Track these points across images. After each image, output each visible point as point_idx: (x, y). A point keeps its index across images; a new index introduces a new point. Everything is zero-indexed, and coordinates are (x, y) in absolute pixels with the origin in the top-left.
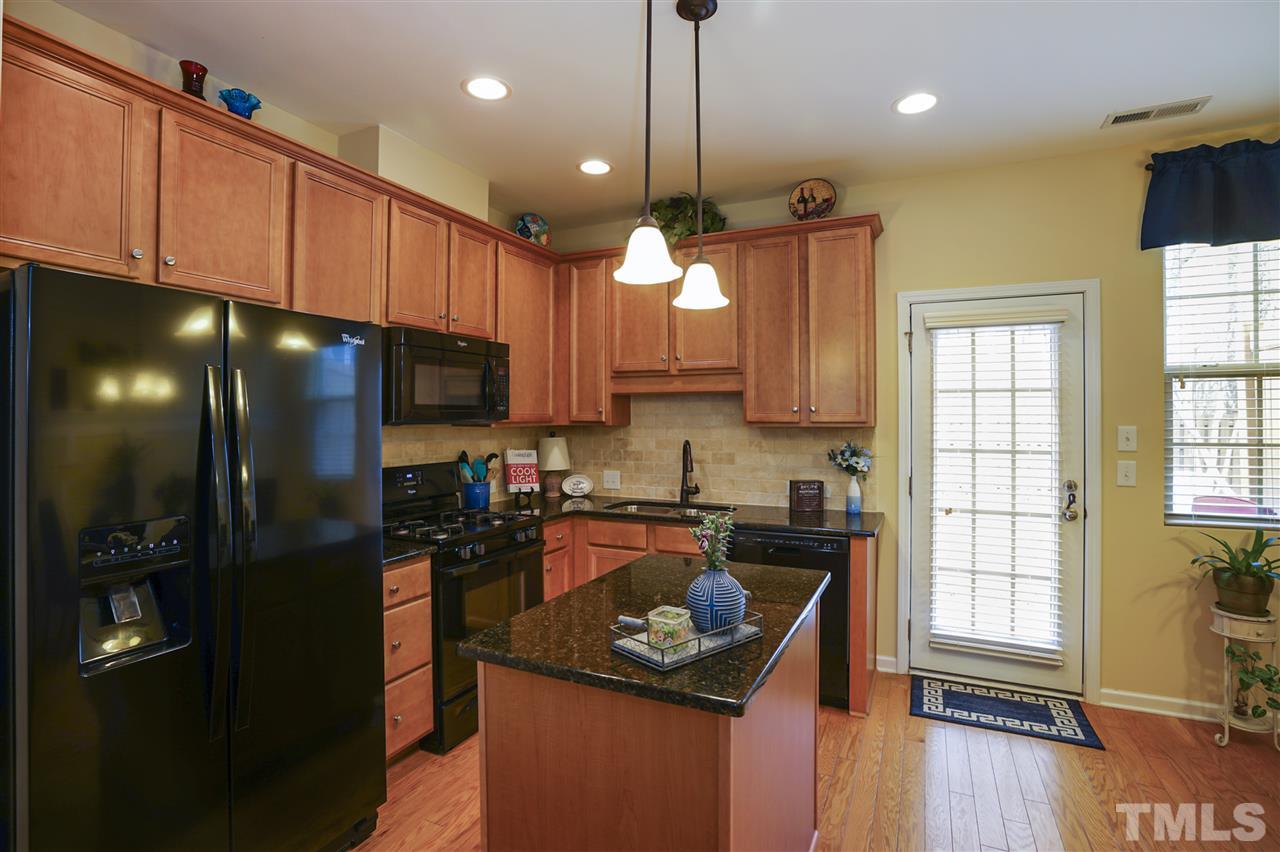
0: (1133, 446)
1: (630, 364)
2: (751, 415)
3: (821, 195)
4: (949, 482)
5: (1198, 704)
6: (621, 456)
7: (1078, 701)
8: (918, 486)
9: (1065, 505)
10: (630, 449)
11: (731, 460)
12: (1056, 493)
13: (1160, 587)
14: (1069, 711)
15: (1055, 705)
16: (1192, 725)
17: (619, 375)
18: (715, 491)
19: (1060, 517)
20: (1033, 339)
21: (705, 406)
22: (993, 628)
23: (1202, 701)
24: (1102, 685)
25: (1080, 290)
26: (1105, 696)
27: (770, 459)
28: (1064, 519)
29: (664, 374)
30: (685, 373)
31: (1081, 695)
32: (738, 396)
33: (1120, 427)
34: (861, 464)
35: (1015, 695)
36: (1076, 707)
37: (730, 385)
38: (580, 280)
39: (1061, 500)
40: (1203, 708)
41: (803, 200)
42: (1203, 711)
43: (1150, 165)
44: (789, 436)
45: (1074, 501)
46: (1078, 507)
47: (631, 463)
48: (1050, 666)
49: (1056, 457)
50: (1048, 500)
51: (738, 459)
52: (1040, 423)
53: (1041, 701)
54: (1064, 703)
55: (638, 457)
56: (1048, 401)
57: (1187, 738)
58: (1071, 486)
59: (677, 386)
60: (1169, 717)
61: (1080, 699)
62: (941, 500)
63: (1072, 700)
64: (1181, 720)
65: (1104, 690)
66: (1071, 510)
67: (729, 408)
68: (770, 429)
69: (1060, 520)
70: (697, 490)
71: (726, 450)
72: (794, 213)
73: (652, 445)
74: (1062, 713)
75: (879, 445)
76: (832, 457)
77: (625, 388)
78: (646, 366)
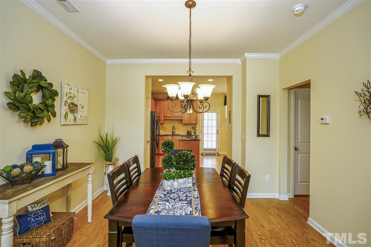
0: (223, 126)
2: (183, 123)
4: (205, 131)
6: (162, 128)
8: (202, 131)
10: (164, 127)
11: (179, 128)
17: (165, 117)
18: (177, 132)
21: (175, 121)
22: (210, 147)
24: (220, 152)
27: (184, 128)
29: (171, 117)
30: (174, 117)
31: (218, 153)
32: (181, 120)
33: (222, 124)
34: (196, 128)
37: (180, 118)
38: (159, 103)
44: (187, 125)
47: (164, 129)
48: (215, 150)
50: (215, 132)
51: (180, 128)
52: (214, 122)
55: (165, 128)
58: (217, 130)
59: (173, 118)
62: (204, 133)
66: (217, 133)
67: (180, 122)
68: (185, 124)
70: (175, 133)
71: (178, 127)
73: (167, 127)
75: (198, 126)
76: (192, 128)
77: (165, 119)
78: (169, 116)
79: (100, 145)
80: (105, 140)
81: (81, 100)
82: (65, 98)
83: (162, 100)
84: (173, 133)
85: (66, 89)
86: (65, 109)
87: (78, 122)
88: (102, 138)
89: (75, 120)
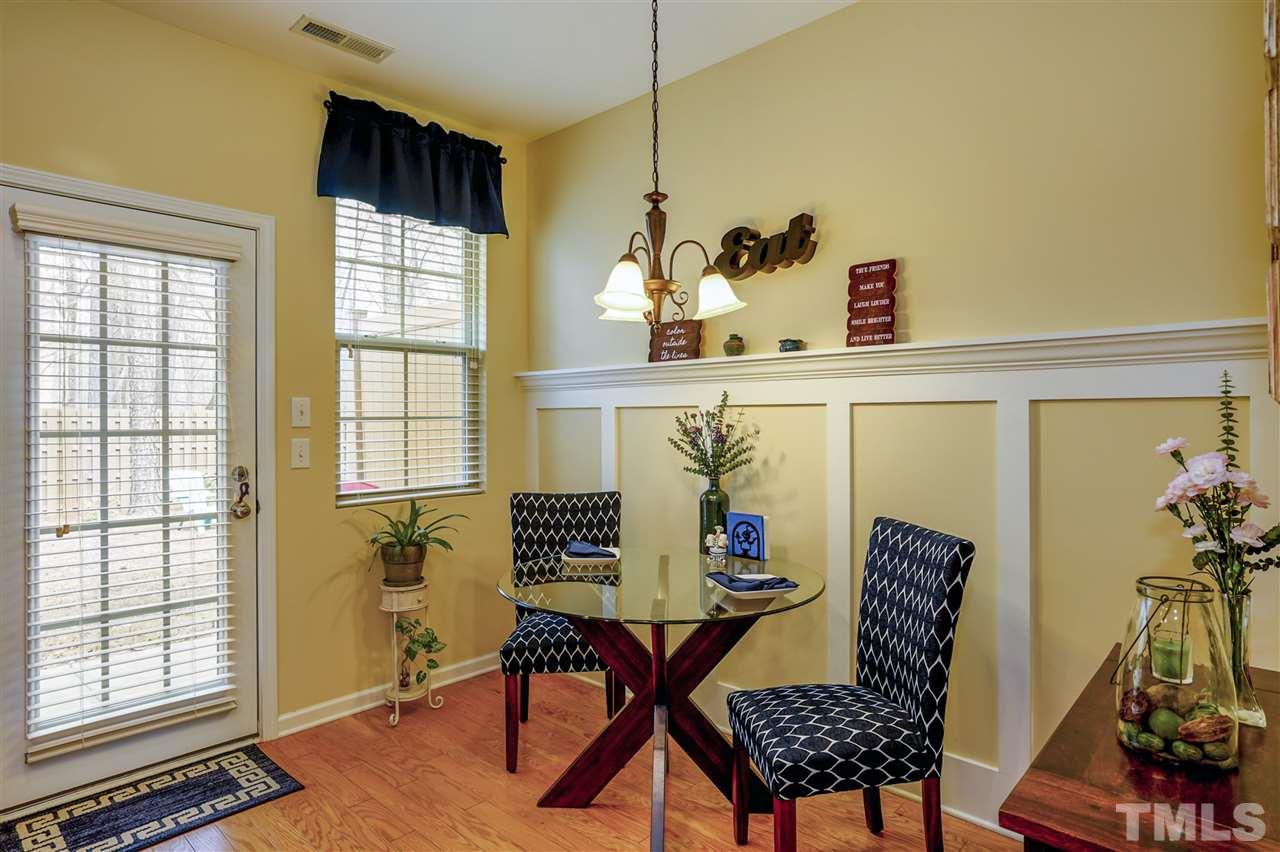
0: (306, 421)
5: (366, 692)
7: (254, 745)
9: (236, 498)
12: (223, 484)
13: (332, 579)
14: (249, 762)
15: (231, 763)
16: (364, 716)
19: (229, 515)
20: (195, 277)
23: (370, 687)
24: (280, 713)
25: (252, 225)
26: (282, 725)
28: (233, 518)
31: (257, 735)
33: (294, 399)
35: (176, 774)
36: (253, 752)
39: (230, 492)
40: (371, 695)
42: (372, 697)
43: (328, 101)
45: (247, 492)
46: (250, 501)
49: (223, 437)
50: (212, 495)
53: (213, 766)
54: (240, 754)
56: (212, 363)
57: (367, 732)
58: (241, 473)
60: (345, 718)
61: (256, 741)
62: (47, 515)
63: (247, 747)
64: (355, 716)
65: (283, 718)
66: (242, 505)
69: (229, 519)
74: (243, 769)
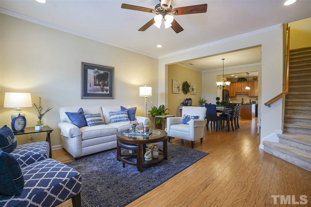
1: (237, 92)
2: (249, 96)
3: (256, 78)
6: (235, 100)
17: (236, 92)
18: (245, 102)
21: (244, 95)
29: (241, 92)
30: (243, 92)
32: (248, 94)
37: (247, 93)
38: (232, 84)
41: (254, 78)
47: (236, 100)
51: (247, 99)
55: (237, 99)
59: (242, 93)
67: (247, 95)
68: (250, 97)
70: (243, 102)
72: (253, 79)
73: (239, 98)
76: (257, 99)
77: (237, 93)
78: (239, 92)
79: (200, 102)
80: (202, 100)
81: (195, 87)
82: (191, 87)
83: (234, 82)
84: (242, 102)
85: (191, 85)
86: (191, 90)
87: (194, 94)
88: (200, 100)
89: (193, 93)
